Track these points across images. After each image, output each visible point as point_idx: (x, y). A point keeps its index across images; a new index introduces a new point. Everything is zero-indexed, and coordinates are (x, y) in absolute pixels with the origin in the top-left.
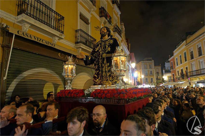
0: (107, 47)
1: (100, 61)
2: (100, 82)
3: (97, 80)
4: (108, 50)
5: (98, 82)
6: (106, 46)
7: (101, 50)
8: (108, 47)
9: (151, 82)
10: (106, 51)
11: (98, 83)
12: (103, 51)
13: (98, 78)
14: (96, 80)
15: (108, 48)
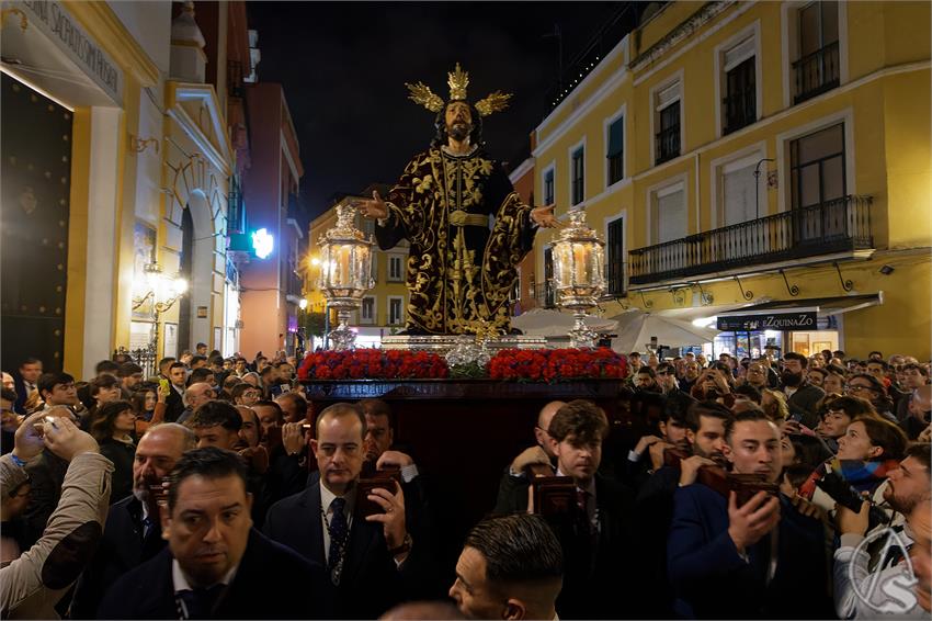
0: (469, 184)
1: (442, 235)
2: (442, 322)
3: (429, 312)
4: (474, 201)
5: (430, 321)
6: (463, 182)
7: (442, 194)
8: (475, 186)
9: (392, 321)
10: (463, 199)
11: (432, 327)
12: (452, 198)
13: (430, 307)
14: (424, 313)
15: (473, 190)
